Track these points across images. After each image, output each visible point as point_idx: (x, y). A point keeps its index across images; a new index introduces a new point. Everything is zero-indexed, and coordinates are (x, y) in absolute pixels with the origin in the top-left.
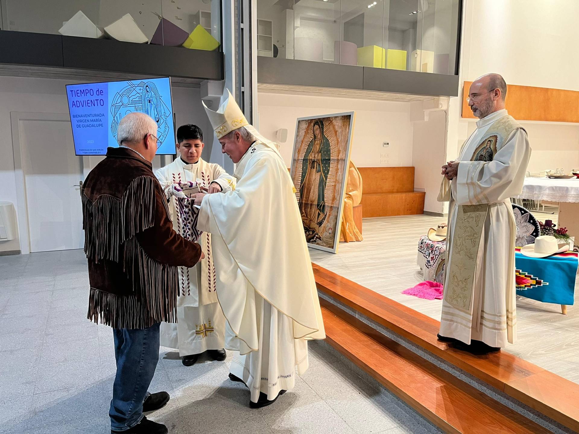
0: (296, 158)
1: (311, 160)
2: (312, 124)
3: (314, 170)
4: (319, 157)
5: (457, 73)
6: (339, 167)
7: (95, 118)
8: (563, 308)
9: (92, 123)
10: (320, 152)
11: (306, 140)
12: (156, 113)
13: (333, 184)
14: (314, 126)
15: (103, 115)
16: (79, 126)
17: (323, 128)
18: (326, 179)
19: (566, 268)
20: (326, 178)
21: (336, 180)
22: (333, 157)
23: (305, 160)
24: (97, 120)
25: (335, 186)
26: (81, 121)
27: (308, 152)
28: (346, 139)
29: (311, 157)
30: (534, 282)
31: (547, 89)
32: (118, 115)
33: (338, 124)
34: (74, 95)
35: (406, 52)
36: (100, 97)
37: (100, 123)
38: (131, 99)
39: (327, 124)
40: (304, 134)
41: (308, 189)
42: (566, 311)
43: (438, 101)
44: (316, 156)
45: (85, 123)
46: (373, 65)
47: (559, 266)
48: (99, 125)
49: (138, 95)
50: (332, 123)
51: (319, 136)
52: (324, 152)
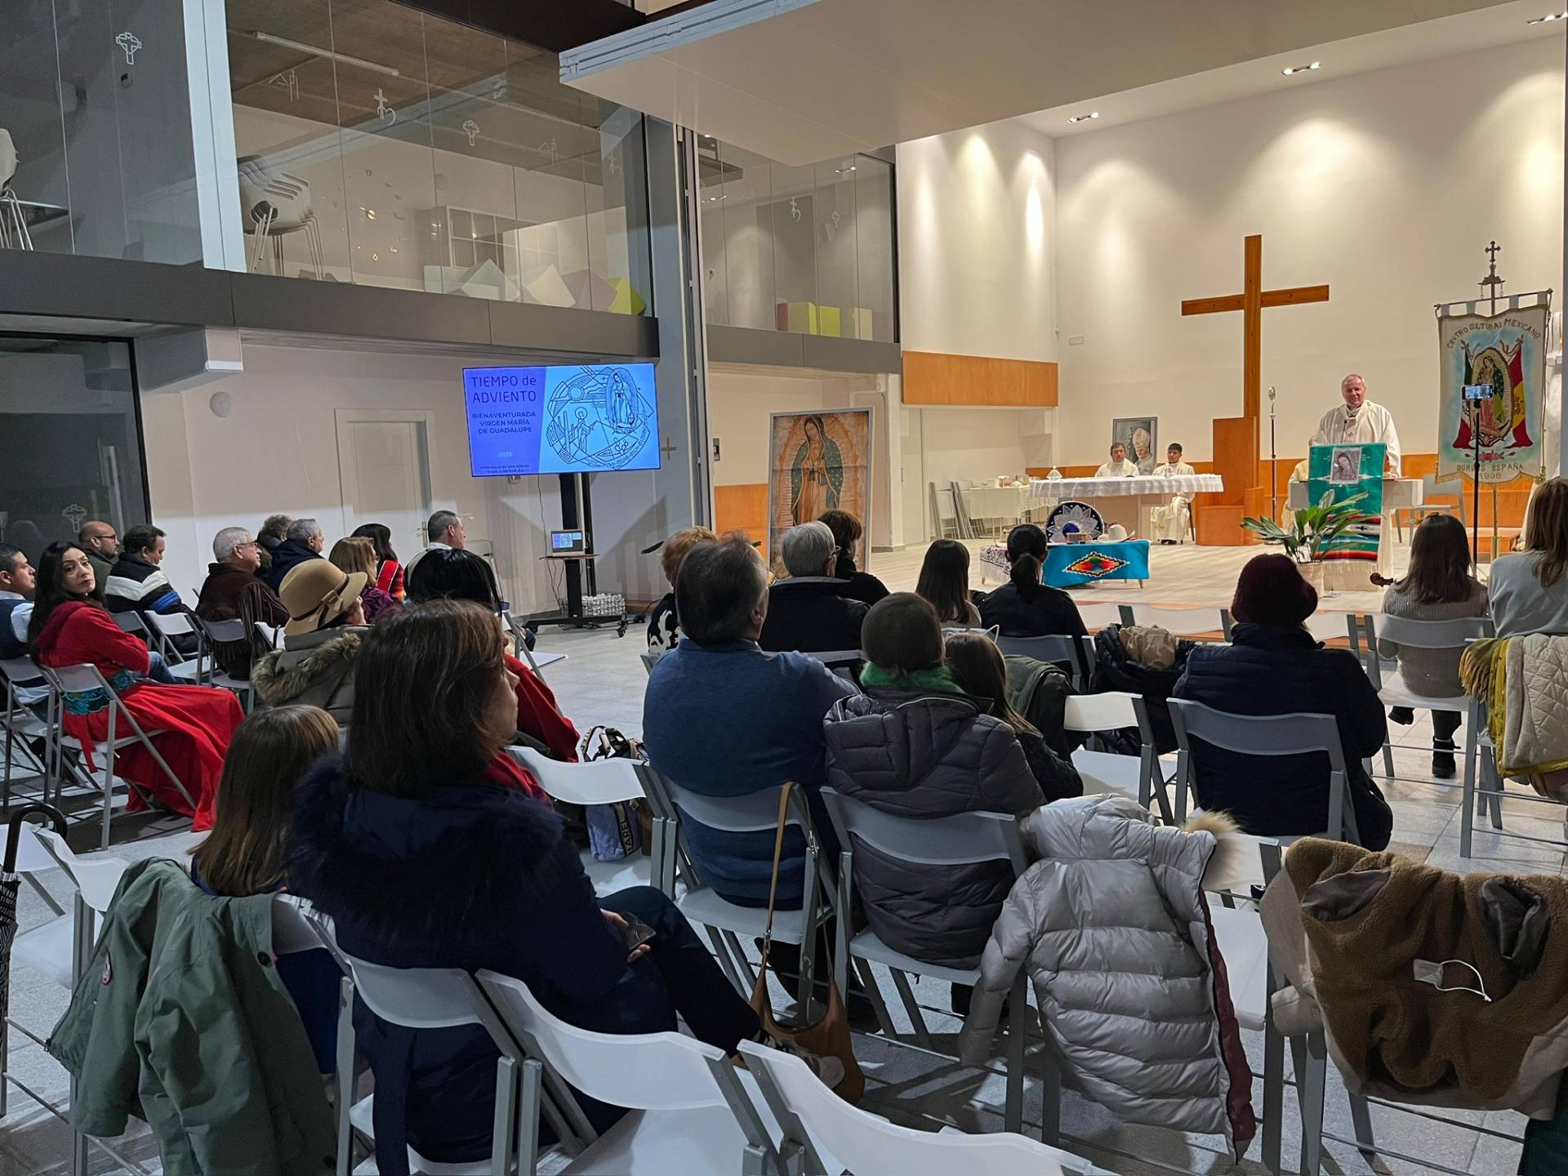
0: (778, 467)
1: (808, 469)
2: (802, 422)
3: (815, 483)
4: (822, 465)
5: (897, 339)
6: (859, 476)
7: (517, 418)
8: (1141, 583)
9: (510, 426)
10: (823, 458)
11: (793, 442)
12: (629, 411)
13: (853, 498)
14: (806, 424)
15: (534, 414)
16: (485, 431)
17: (822, 427)
18: (839, 494)
19: (1140, 547)
20: (839, 492)
21: (856, 493)
22: (846, 463)
23: (795, 471)
24: (520, 422)
25: (856, 500)
26: (489, 423)
27: (800, 458)
28: (865, 441)
29: (807, 465)
30: (1117, 564)
31: (987, 360)
32: (561, 414)
33: (849, 422)
34: (478, 384)
35: (838, 310)
36: (530, 388)
37: (527, 426)
38: (586, 391)
39: (829, 422)
40: (787, 434)
41: (806, 509)
42: (1144, 586)
43: (875, 379)
44: (816, 464)
45: (497, 427)
46: (809, 331)
47: (1134, 546)
48: (525, 429)
49: (599, 386)
50: (838, 421)
51: (817, 438)
52: (829, 459)
